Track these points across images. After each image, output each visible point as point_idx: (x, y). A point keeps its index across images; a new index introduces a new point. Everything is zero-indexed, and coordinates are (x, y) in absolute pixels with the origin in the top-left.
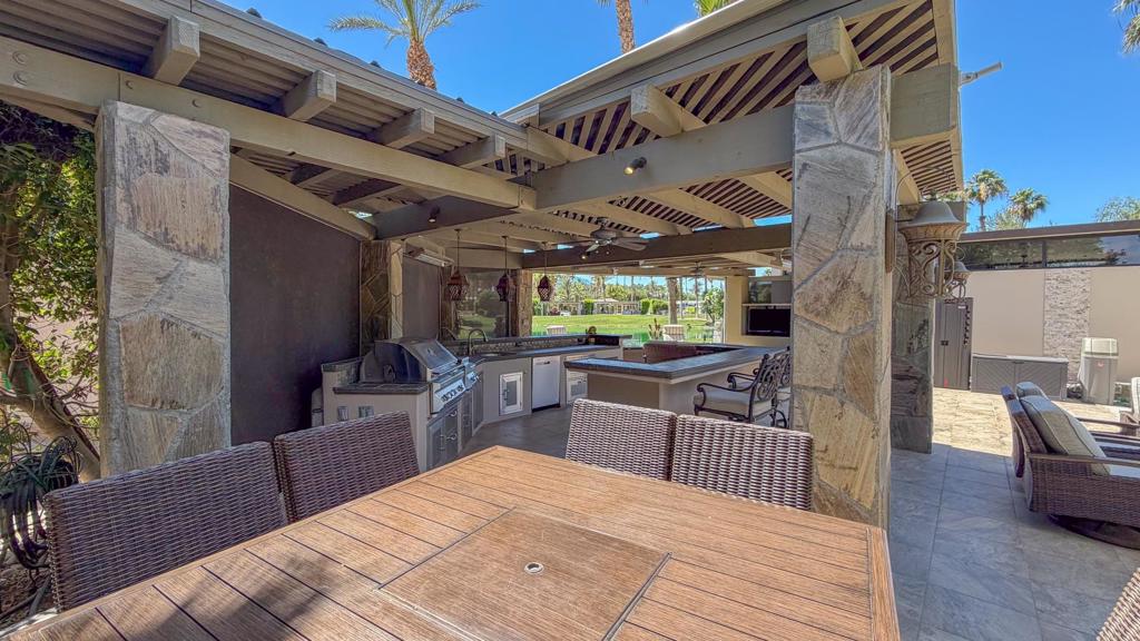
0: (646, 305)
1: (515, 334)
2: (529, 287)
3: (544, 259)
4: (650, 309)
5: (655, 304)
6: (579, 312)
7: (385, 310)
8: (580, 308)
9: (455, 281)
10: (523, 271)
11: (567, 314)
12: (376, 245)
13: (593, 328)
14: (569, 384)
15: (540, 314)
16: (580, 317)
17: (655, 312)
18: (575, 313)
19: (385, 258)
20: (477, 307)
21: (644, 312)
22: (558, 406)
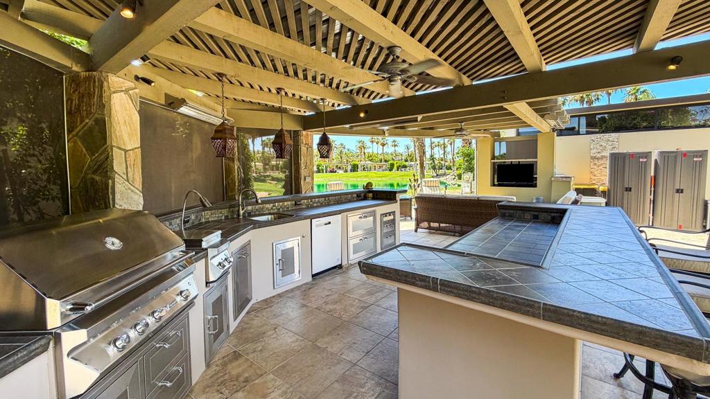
0: (392, 165)
1: (298, 191)
2: (309, 147)
3: (322, 120)
4: (395, 168)
5: (398, 164)
6: (349, 170)
7: (104, 168)
8: (349, 168)
9: (219, 135)
10: (304, 133)
11: (341, 172)
12: (88, 79)
13: (369, 184)
14: (351, 243)
15: (323, 172)
16: (350, 174)
17: (398, 170)
18: (346, 171)
19: (101, 96)
20: (282, 168)
21: (391, 170)
22: (340, 267)
